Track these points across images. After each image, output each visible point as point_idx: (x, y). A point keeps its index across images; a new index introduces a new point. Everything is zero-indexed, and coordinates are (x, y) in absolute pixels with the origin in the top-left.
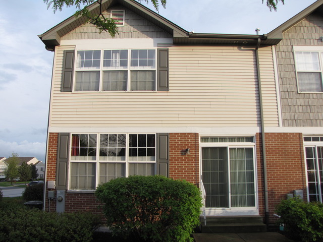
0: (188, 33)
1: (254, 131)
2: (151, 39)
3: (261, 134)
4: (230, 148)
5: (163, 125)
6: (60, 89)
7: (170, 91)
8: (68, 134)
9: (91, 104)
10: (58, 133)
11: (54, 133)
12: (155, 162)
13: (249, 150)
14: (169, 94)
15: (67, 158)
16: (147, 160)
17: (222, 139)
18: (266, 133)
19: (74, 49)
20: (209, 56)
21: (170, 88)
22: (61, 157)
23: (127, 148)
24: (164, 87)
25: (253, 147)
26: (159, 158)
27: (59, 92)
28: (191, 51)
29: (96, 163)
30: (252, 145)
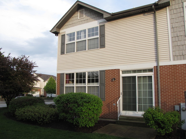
0: (110, 14)
2: (96, 21)
3: (157, 67)
4: (138, 77)
5: (103, 66)
6: (60, 53)
7: (106, 47)
10: (60, 74)
11: (58, 74)
12: (99, 85)
13: (150, 77)
14: (105, 49)
15: (64, 85)
16: (95, 85)
18: (160, 66)
19: (65, 34)
22: (61, 84)
23: (87, 78)
24: (103, 46)
27: (60, 55)
28: (116, 23)
29: (74, 87)
30: (151, 74)
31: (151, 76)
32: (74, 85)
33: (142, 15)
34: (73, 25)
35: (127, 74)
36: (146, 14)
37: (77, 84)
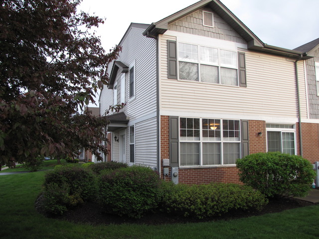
0: (263, 44)
1: (294, 121)
2: (233, 42)
3: (299, 123)
4: (283, 133)
5: (244, 114)
6: (166, 76)
7: (247, 87)
8: (177, 118)
9: (193, 92)
10: (169, 116)
11: (164, 116)
12: (240, 142)
14: (246, 90)
17: (277, 126)
18: (302, 123)
19: (175, 40)
20: (269, 63)
21: (247, 85)
22: (172, 138)
23: (222, 130)
25: (294, 132)
26: (243, 139)
27: (167, 78)
28: (258, 57)
29: (200, 143)
30: (294, 130)
31: (293, 133)
32: (199, 140)
33: (284, 59)
34: (192, 31)
35: (275, 129)
36: (288, 60)
37: (206, 138)
